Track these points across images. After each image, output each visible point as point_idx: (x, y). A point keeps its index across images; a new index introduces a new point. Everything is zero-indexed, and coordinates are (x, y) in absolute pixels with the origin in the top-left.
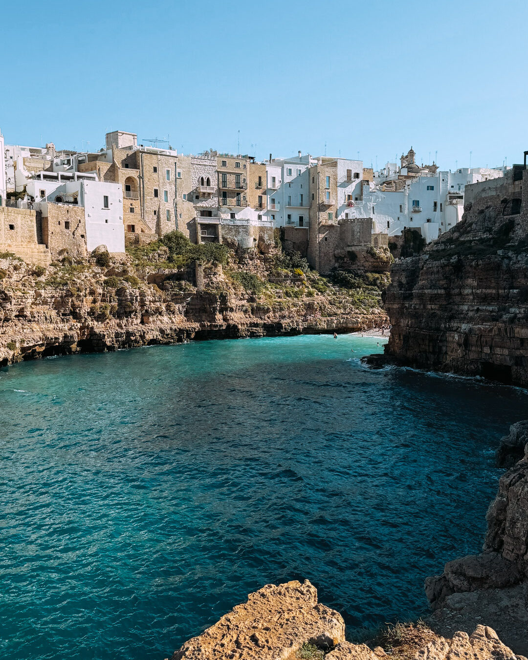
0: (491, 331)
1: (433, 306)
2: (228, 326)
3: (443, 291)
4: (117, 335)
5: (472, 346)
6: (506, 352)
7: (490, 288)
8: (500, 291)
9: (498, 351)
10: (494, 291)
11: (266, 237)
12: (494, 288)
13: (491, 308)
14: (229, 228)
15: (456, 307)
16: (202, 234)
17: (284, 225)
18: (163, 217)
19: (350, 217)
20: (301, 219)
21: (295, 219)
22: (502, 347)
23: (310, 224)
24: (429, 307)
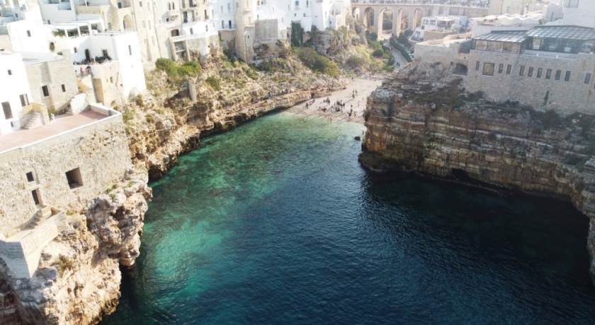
0: (467, 154)
1: (415, 131)
2: (215, 124)
3: (423, 123)
4: (165, 160)
5: (451, 161)
6: (477, 167)
7: (460, 126)
8: (470, 131)
9: (471, 166)
10: (464, 129)
11: (214, 44)
12: (464, 127)
13: (465, 141)
14: (193, 42)
15: (432, 134)
16: (177, 49)
17: (221, 29)
18: (150, 43)
19: (261, 19)
20: (230, 22)
21: (227, 23)
22: (474, 164)
23: (235, 26)
24: (412, 131)
